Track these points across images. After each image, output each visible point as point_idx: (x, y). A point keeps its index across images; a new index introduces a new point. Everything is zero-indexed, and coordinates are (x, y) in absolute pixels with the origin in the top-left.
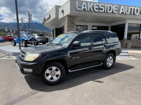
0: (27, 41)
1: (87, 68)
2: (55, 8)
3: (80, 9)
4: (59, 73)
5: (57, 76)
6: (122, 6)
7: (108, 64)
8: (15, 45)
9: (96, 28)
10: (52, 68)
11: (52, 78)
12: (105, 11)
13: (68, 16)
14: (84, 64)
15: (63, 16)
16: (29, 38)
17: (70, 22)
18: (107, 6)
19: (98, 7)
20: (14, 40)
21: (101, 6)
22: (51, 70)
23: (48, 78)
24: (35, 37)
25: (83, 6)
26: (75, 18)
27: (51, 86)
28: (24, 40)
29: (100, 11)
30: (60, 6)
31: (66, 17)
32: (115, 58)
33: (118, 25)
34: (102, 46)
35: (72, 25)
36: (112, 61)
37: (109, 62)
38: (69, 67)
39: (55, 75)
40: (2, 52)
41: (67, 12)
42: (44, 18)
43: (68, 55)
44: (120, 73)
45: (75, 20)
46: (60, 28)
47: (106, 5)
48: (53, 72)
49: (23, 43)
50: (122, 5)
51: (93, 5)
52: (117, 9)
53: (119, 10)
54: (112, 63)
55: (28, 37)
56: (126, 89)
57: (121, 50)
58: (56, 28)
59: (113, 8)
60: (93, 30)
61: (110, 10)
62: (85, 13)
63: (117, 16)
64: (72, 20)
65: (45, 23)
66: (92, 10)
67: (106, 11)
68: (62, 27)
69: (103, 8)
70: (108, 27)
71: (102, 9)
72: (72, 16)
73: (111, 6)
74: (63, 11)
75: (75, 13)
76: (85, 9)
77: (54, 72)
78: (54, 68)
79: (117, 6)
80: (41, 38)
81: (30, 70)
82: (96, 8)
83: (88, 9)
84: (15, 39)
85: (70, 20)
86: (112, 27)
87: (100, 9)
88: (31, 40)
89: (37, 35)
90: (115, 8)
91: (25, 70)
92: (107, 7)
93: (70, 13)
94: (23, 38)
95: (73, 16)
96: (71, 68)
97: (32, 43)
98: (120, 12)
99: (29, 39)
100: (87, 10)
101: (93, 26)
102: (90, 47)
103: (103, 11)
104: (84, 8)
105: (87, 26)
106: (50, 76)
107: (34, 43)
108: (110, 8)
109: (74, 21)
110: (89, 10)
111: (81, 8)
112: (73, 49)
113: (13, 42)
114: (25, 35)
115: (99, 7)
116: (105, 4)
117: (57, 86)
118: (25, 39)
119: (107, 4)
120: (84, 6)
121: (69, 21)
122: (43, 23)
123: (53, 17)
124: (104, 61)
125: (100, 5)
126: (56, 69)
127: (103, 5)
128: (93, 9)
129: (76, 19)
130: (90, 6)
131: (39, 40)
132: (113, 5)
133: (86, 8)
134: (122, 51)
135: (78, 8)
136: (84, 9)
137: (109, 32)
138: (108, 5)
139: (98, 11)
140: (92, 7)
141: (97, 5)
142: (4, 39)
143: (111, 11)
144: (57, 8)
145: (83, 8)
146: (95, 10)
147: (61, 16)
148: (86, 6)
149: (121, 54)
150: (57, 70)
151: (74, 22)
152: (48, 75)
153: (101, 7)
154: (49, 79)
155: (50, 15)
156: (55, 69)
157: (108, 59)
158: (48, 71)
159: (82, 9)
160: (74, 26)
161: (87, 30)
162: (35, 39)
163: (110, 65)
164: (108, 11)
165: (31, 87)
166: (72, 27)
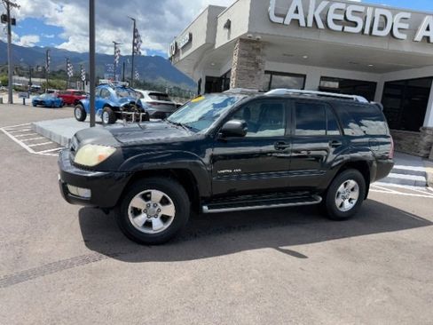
0: (115, 109)
1: (264, 207)
2: (206, 13)
3: (280, 20)
4: (170, 210)
5: (165, 219)
6: (427, 17)
7: (338, 202)
8: (83, 119)
9: (336, 85)
10: (150, 193)
11: (148, 224)
12: (363, 30)
13: (242, 40)
14: (257, 194)
15: (229, 38)
16: (121, 101)
17: (245, 60)
18: (373, 13)
19: (341, 17)
20: (81, 103)
21: (353, 11)
22: (146, 198)
23: (138, 222)
24: (142, 100)
25: (292, 9)
26: (263, 48)
27: (142, 247)
28: (109, 106)
29: (348, 29)
30: (223, 8)
31: (235, 42)
32: (368, 187)
33: (407, 81)
34: (326, 145)
35: (253, 68)
36: (355, 195)
37: (344, 198)
38: (203, 198)
39: (160, 214)
40: (42, 136)
41: (241, 28)
42: (176, 44)
43: (206, 160)
44: (374, 235)
45: (264, 55)
46: (219, 76)
47: (370, 11)
48: (151, 207)
49: (105, 113)
50: (426, 14)
51: (327, 10)
52: (405, 26)
53: (415, 31)
54: (354, 202)
55: (120, 98)
56: (374, 289)
57: (392, 164)
58: (207, 77)
59: (395, 21)
60: (321, 89)
61: (380, 29)
62: (295, 34)
63: (407, 48)
64: (254, 52)
65: (177, 59)
66: (321, 25)
67: (367, 31)
68: (225, 75)
69: (360, 21)
70: (376, 83)
71: (355, 24)
72: (253, 42)
73: (388, 14)
74: (228, 25)
75: (264, 32)
76: (298, 20)
77: (155, 205)
78: (157, 195)
79: (407, 15)
80: (159, 104)
81: (85, 193)
82: (334, 20)
83: (306, 19)
84: (84, 101)
85: (246, 52)
86: (388, 85)
87: (347, 22)
88: (127, 108)
89: (150, 94)
90: (400, 22)
91: (73, 189)
92: (374, 19)
93: (249, 32)
94: (105, 100)
95: (257, 41)
96: (211, 201)
97: (129, 116)
98: (418, 37)
99: (122, 105)
100: (302, 23)
101: (323, 78)
102: (280, 143)
103: (358, 29)
104: (296, 16)
105: (305, 76)
106: (142, 218)
107: (137, 116)
108: (384, 20)
109: (258, 57)
110: (310, 24)
111: (284, 17)
112: (224, 143)
113: (78, 109)
114: (111, 90)
115: (345, 18)
116: (366, 6)
117: (162, 247)
118: (112, 104)
119: (375, 7)
120: (297, 12)
121: (244, 56)
122: (171, 59)
123: (199, 41)
124: (327, 190)
125: (350, 9)
126: (164, 197)
127: (361, 9)
128: (325, 23)
129: (268, 51)
130: (315, 12)
131: (153, 110)
132: (395, 11)
133: (300, 17)
134: (395, 167)
135: (276, 15)
136: (293, 20)
137: (357, 101)
138: (377, 10)
139: (339, 28)
140: (320, 15)
141: (338, 11)
142: (61, 99)
143: (386, 32)
144: (214, 12)
145: (291, 15)
146: (332, 25)
147: (222, 39)
148: (300, 10)
149: (391, 175)
150: (164, 202)
151: (260, 61)
152: (137, 212)
153: (350, 17)
154: (141, 225)
155: (191, 35)
156: (160, 198)
157: (342, 186)
158: (137, 202)
159: (287, 21)
160: (259, 73)
161: (303, 89)
162: (139, 106)
163: (348, 206)
164: (375, 32)
165: (85, 241)
166: (250, 76)
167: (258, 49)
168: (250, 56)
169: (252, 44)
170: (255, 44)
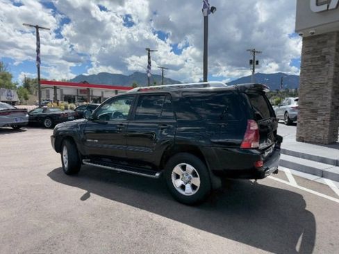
3: (324, 7)
13: (305, 38)
17: (309, 56)
35: (319, 63)
36: (197, 182)
64: (319, 47)
72: (319, 36)
85: (311, 49)
89: (296, 100)
93: (297, 31)
111: (328, 3)
121: (308, 53)
135: (318, 5)
151: (326, 54)
159: (333, 5)
160: (327, 65)
166: (317, 71)
167: (325, 42)
168: (315, 51)
169: (317, 39)
170: (320, 39)
